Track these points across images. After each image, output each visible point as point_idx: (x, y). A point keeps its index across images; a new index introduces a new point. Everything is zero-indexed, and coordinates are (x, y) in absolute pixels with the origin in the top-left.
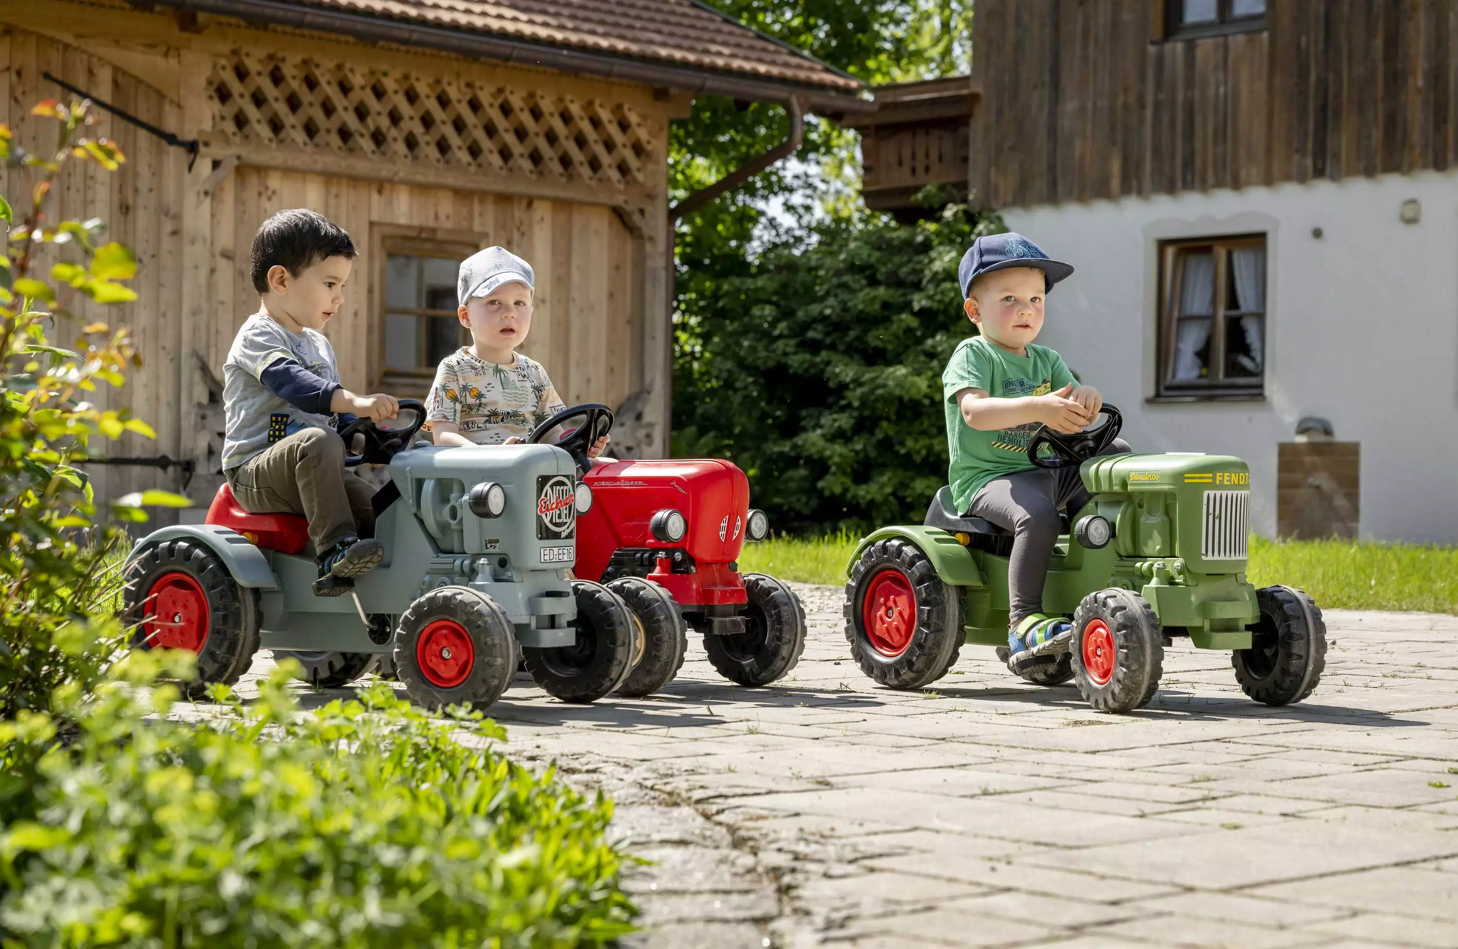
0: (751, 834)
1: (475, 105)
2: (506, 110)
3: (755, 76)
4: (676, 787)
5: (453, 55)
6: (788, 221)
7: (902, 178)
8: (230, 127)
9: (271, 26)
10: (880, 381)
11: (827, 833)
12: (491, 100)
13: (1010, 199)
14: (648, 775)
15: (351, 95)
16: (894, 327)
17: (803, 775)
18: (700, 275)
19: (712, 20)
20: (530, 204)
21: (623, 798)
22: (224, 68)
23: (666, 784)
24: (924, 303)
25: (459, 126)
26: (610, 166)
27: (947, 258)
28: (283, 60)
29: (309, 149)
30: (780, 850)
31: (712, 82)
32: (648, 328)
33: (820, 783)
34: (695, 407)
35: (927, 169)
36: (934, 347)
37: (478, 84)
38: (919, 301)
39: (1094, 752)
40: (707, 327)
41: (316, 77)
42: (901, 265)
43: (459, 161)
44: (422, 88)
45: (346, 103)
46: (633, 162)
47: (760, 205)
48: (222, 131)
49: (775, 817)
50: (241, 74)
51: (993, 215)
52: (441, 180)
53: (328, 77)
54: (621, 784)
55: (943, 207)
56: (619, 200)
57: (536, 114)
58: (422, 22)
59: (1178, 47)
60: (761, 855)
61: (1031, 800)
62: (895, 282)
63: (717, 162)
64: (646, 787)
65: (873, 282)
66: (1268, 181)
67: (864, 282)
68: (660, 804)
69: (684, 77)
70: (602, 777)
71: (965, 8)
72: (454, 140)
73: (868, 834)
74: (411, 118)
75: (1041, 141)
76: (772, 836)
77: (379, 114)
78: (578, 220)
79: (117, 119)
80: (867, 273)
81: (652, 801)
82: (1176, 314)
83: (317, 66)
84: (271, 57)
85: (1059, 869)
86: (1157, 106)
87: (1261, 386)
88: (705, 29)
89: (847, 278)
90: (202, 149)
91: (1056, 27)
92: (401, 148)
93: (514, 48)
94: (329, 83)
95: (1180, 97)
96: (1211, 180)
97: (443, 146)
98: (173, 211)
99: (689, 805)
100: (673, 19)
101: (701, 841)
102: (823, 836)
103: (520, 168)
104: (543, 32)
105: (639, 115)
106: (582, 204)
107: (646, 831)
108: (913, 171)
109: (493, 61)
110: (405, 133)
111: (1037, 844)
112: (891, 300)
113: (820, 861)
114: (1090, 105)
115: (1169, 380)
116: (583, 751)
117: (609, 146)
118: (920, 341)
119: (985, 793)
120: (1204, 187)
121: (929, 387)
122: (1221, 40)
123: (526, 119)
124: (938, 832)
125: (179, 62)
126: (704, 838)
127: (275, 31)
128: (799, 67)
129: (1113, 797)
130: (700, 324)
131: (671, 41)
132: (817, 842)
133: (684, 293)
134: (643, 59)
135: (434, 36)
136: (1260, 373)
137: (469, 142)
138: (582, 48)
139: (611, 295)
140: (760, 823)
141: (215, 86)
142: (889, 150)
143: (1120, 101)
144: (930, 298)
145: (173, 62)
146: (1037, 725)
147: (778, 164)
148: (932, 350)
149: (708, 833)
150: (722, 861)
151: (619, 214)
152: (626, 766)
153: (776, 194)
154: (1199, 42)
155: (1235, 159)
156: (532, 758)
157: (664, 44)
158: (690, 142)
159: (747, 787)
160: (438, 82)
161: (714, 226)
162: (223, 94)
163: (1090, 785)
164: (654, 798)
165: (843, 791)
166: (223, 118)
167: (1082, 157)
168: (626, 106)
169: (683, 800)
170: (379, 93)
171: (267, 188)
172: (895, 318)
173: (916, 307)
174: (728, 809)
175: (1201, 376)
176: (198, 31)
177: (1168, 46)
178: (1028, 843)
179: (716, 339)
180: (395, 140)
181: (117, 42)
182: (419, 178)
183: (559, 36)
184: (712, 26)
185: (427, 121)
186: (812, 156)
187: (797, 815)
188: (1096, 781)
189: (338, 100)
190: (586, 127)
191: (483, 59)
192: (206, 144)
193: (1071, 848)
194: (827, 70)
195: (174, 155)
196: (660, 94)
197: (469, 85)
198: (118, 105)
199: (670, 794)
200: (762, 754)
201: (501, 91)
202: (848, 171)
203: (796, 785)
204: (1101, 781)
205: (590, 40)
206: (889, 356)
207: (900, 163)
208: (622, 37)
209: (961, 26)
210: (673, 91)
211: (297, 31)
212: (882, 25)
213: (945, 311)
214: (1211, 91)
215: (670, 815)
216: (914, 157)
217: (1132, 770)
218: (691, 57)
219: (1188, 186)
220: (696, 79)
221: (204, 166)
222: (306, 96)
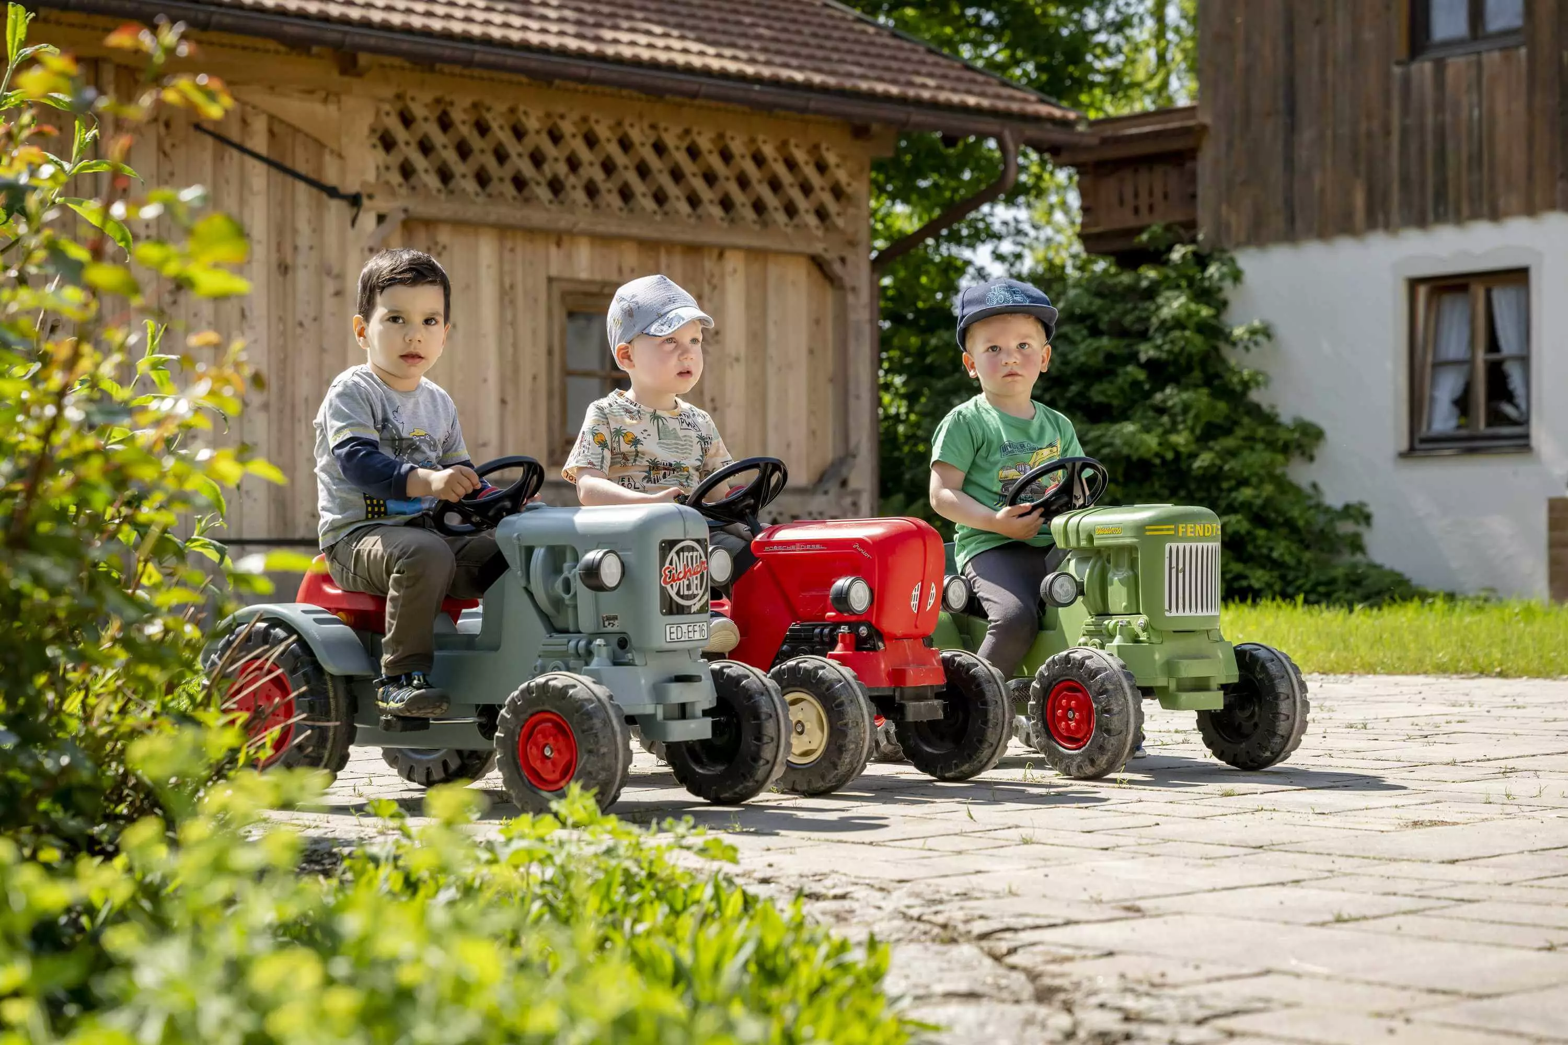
0: (1057, 982)
1: (660, 148)
2: (693, 152)
3: (964, 109)
4: (950, 918)
5: (635, 94)
6: (997, 270)
7: (1125, 219)
8: (395, 178)
9: (438, 66)
10: (1105, 440)
11: (1158, 980)
12: (678, 143)
13: (1242, 237)
14: (912, 901)
15: (526, 140)
16: (1120, 380)
17: (1105, 898)
18: (904, 331)
19: (914, 51)
20: (721, 255)
21: (887, 933)
22: (388, 114)
23: (936, 913)
24: (1152, 353)
25: (643, 171)
26: (807, 211)
27: (1176, 304)
28: (452, 104)
29: (481, 199)
30: (1102, 1006)
31: (917, 117)
32: (852, 387)
33: (1128, 909)
34: (902, 474)
35: (1151, 208)
36: (1164, 401)
37: (662, 125)
38: (1146, 352)
39: (1453, 862)
40: (913, 386)
41: (487, 121)
42: (1126, 313)
43: (643, 209)
44: (602, 131)
45: (520, 149)
46: (832, 206)
47: (967, 254)
48: (387, 183)
49: (1084, 957)
50: (407, 120)
51: (1226, 256)
52: (624, 231)
53: (501, 121)
54: (879, 914)
55: (1170, 249)
56: (818, 248)
57: (726, 156)
58: (601, 58)
59: (1424, 68)
60: (1080, 1014)
61: (1399, 928)
62: (1120, 332)
63: (919, 209)
64: (912, 918)
65: (1095, 332)
66: (1531, 210)
67: (1085, 332)
68: (933, 940)
69: (887, 112)
70: (855, 905)
71: (1182, 38)
72: (638, 186)
73: (1209, 981)
74: (591, 164)
75: (1276, 173)
76: (1086, 985)
77: (556, 160)
78: (774, 270)
79: (273, 171)
80: (1089, 323)
81: (923, 938)
82: (1430, 359)
83: (489, 109)
84: (438, 101)
85: (1476, 1029)
86: (1405, 131)
87: (1526, 436)
88: (907, 60)
89: (1066, 329)
90: (366, 202)
91: (1290, 49)
92: (580, 196)
93: (701, 84)
94: (501, 128)
95: (1430, 119)
96: (1465, 210)
97: (626, 194)
98: (335, 271)
99: (969, 941)
100: (873, 50)
101: (994, 992)
102: (1153, 985)
103: (710, 215)
104: (732, 67)
105: (839, 155)
106: (779, 253)
107: (924, 980)
108: (1136, 210)
109: (678, 99)
110: (584, 181)
111: (1432, 991)
112: (1115, 351)
113: (1159, 1022)
114: (1329, 133)
115: (1424, 432)
116: (825, 870)
117: (806, 189)
118: (1148, 395)
119: (1339, 920)
120: (1459, 219)
121: (1160, 444)
122: (1473, 58)
123: (715, 162)
124: (1298, 976)
125: (339, 109)
126: (1000, 988)
127: (442, 72)
128: (1012, 98)
129: (1501, 923)
130: (905, 384)
131: (871, 73)
132: (1148, 994)
133: (887, 351)
134: (841, 92)
135: (615, 72)
136: (1524, 422)
137: (654, 188)
138: (776, 82)
139: (811, 352)
140: (1067, 967)
141: (379, 134)
142: (1109, 187)
143: (1363, 127)
144: (1159, 348)
145: (332, 108)
146: (1368, 827)
147: (986, 208)
148: (1161, 405)
149: (1003, 982)
150: (1029, 1021)
151: (818, 263)
152: (882, 889)
153: (983, 242)
154: (1450, 61)
155: (1492, 186)
156: (765, 881)
157: (864, 77)
158: (890, 187)
159: (1038, 916)
160: (619, 124)
161: (918, 278)
162: (387, 143)
163: (1466, 907)
164: (925, 933)
165: (1160, 920)
166: (387, 168)
167: (1322, 191)
168: (824, 146)
169: (960, 935)
170: (556, 137)
171: (436, 243)
172: (1120, 371)
173: (1143, 358)
174: (1022, 946)
175: (1459, 427)
176: (359, 75)
177: (1414, 67)
178: (1420, 990)
179: (923, 400)
180: (574, 187)
181: (272, 88)
182: (600, 229)
183: (750, 70)
184: (915, 57)
185: (608, 167)
186: (1021, 199)
187: (1110, 954)
188: (1470, 901)
189: (512, 147)
190: (780, 169)
191: (668, 97)
192: (370, 197)
193: (1479, 997)
194: (1042, 101)
195: (336, 209)
196: (860, 131)
197: (653, 127)
198: (274, 157)
199: (944, 926)
200: (1046, 871)
201: (687, 132)
202: (1059, 216)
203: (1098, 912)
204: (1478, 901)
205: (785, 73)
206: (1115, 413)
207: (1121, 202)
208: (819, 70)
209: (1179, 57)
210: (875, 127)
211: (467, 72)
212: (1096, 57)
213: (1175, 362)
214: (1464, 114)
215: (947, 957)
216: (1136, 195)
217: (1509, 884)
218: (894, 90)
219: (1441, 218)
220: (899, 114)
221: (368, 221)
222: (476, 142)
